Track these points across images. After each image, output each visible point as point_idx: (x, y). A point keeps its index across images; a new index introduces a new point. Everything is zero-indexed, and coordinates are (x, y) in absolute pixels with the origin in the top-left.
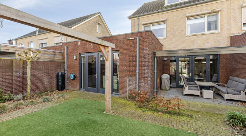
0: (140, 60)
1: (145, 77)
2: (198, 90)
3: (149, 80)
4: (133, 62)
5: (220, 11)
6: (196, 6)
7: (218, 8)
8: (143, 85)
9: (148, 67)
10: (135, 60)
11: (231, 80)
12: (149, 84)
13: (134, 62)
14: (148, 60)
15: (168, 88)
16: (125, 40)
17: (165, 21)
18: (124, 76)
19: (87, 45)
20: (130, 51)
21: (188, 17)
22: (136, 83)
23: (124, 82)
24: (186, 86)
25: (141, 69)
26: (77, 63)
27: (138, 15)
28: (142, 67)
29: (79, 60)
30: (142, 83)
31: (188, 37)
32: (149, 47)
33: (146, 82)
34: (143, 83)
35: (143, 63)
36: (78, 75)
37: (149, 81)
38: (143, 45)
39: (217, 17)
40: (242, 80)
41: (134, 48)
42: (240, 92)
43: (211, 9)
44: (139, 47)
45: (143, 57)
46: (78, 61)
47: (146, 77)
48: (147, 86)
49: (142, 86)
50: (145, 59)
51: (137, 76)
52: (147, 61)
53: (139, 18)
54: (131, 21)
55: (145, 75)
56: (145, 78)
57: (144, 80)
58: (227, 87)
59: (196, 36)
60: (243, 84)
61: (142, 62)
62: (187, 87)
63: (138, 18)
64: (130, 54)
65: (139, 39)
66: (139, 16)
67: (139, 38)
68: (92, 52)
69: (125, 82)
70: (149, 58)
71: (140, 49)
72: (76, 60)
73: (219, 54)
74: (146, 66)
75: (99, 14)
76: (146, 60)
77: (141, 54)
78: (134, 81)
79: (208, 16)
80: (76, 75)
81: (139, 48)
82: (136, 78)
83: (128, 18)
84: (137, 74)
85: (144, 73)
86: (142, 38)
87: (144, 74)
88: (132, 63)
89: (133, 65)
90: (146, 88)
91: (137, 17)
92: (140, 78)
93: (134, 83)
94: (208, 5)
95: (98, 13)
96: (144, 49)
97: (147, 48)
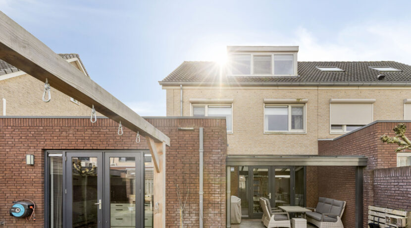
0: (206, 170)
1: (214, 203)
2: (288, 220)
3: (222, 208)
4: (192, 175)
5: (307, 102)
6: (276, 88)
7: (305, 98)
8: (212, 217)
9: (221, 184)
10: (195, 170)
11: (322, 202)
12: (222, 215)
13: (194, 175)
14: (221, 171)
15: (239, 221)
16: (174, 131)
17: (231, 103)
18: (172, 202)
19: (71, 132)
20: (185, 153)
21: (266, 103)
22: (198, 215)
23: (173, 215)
24: (271, 215)
25: (207, 187)
26: (36, 175)
27: (182, 83)
28: (210, 185)
29: (43, 166)
30: (210, 215)
31: (267, 135)
32: (222, 148)
33: (217, 212)
34: (212, 215)
35: (211, 178)
36: (39, 206)
37: (222, 210)
38: (211, 143)
39: (303, 111)
40: (336, 201)
41: (193, 148)
42: (335, 217)
43: (297, 98)
44: (204, 147)
45: (211, 165)
46: (39, 170)
47: (218, 203)
48: (219, 220)
49: (209, 220)
50: (215, 169)
51: (201, 201)
52: (219, 174)
53: (185, 88)
54: (165, 90)
55: (216, 200)
56: (216, 205)
57: (214, 208)
58: (316, 212)
59: (277, 136)
60: (339, 207)
61: (210, 175)
62: (273, 216)
63: (182, 89)
64: (185, 158)
65: (204, 132)
66: (183, 85)
67: (204, 129)
68: (85, 148)
69: (175, 215)
70: (222, 168)
71: (206, 150)
72: (31, 165)
73: (306, 166)
74: (217, 182)
75: (75, 59)
76: (217, 171)
77: (207, 160)
78: (195, 212)
79: (292, 107)
80: (33, 206)
81: (204, 149)
82: (199, 206)
83: (160, 84)
84: (201, 197)
85: (213, 195)
86: (209, 130)
87: (212, 197)
88: (188, 175)
89: (192, 180)
90: (217, 222)
91: (179, 85)
92: (206, 205)
93: (194, 215)
94: (292, 91)
95: (73, 56)
96: (213, 150)
97: (219, 149)
